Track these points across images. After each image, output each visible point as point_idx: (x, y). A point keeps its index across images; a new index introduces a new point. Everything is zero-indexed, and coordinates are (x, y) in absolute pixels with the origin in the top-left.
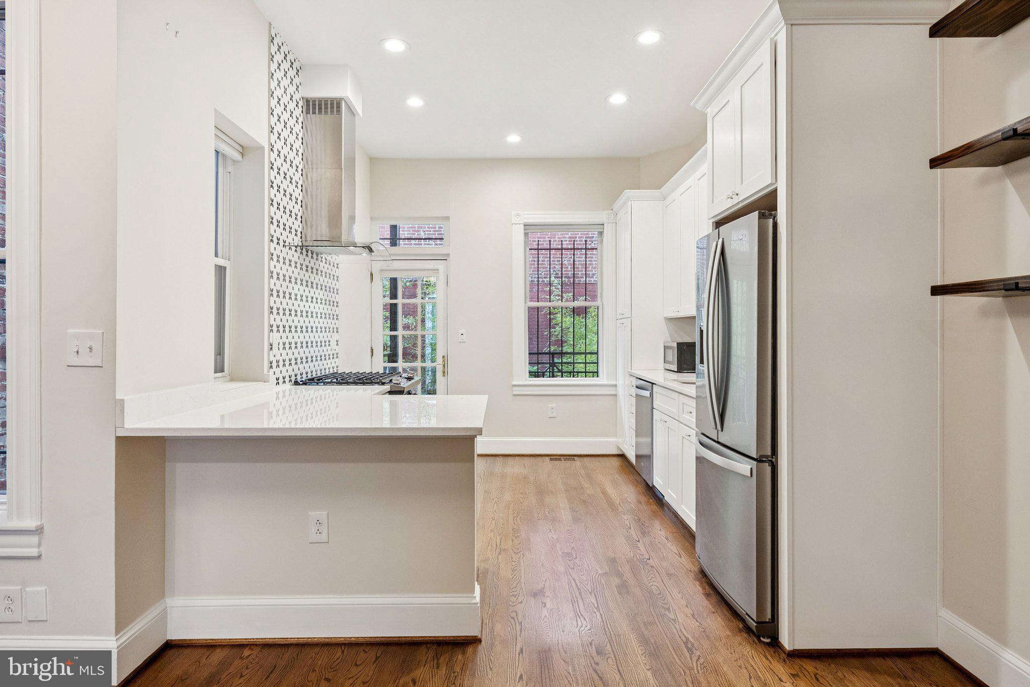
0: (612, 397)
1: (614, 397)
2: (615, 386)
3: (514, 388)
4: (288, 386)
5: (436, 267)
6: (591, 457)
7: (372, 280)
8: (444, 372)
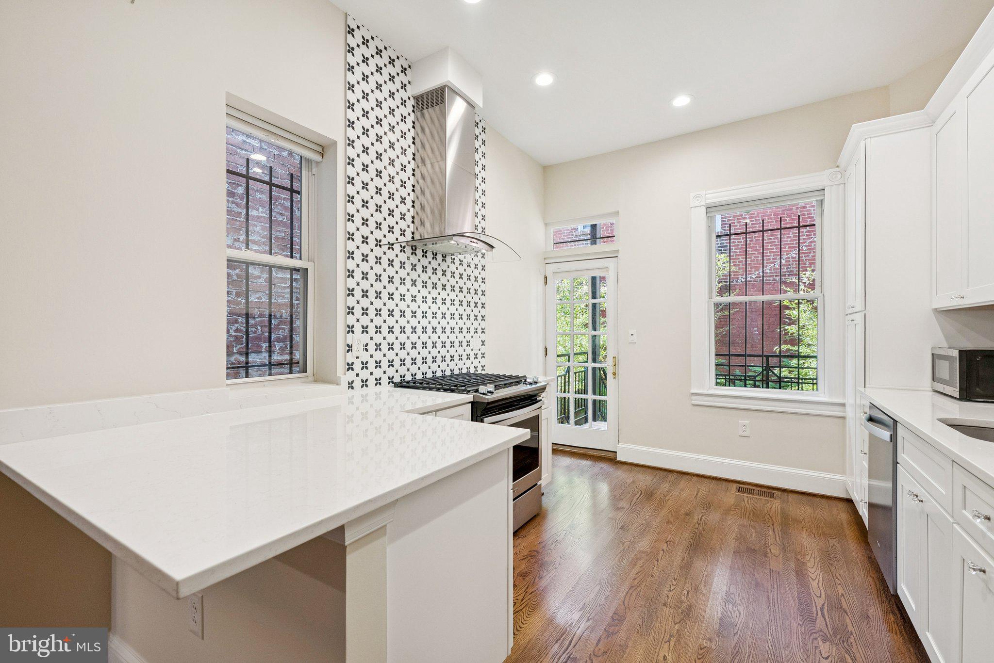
0: (836, 420)
1: (841, 420)
2: (843, 405)
3: (693, 397)
4: (386, 388)
5: (605, 266)
6: (800, 496)
7: (546, 283)
8: (614, 374)
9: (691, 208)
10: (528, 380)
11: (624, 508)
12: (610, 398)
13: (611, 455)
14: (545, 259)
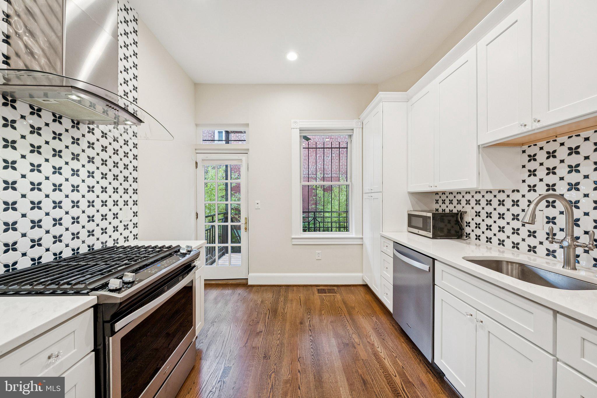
1: (361, 247)
2: (362, 238)
3: (293, 240)
5: (240, 158)
6: (345, 288)
7: (197, 167)
8: (246, 229)
9: (292, 128)
10: (181, 251)
11: (261, 332)
12: (243, 245)
13: (244, 281)
14: (196, 149)
